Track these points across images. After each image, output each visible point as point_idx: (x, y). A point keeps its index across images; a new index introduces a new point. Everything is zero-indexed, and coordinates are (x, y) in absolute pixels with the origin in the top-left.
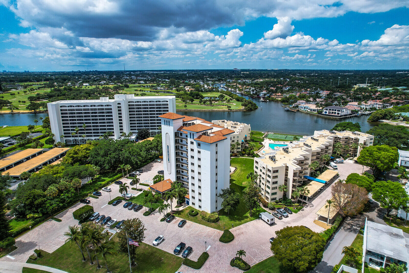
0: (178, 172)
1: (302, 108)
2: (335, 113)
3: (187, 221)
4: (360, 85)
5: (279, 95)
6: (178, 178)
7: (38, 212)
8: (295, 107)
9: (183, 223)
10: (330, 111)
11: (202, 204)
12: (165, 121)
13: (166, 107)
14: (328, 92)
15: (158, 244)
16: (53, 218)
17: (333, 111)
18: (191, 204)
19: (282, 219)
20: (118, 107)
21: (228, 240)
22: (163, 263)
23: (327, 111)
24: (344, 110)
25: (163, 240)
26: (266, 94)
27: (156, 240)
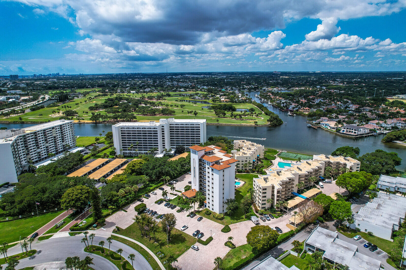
0: (200, 185)
1: (323, 125)
2: (352, 132)
3: (203, 218)
4: (400, 95)
5: (306, 110)
6: (200, 189)
7: (114, 205)
8: (318, 123)
9: (200, 219)
10: (347, 130)
11: (214, 208)
12: (193, 151)
13: (198, 129)
14: (358, 106)
15: (184, 230)
16: (122, 210)
17: (350, 130)
18: (207, 207)
19: (265, 221)
20: (162, 129)
21: (226, 231)
22: (186, 240)
23: (345, 130)
24: (361, 129)
25: (187, 228)
26: (294, 107)
27: (183, 227)
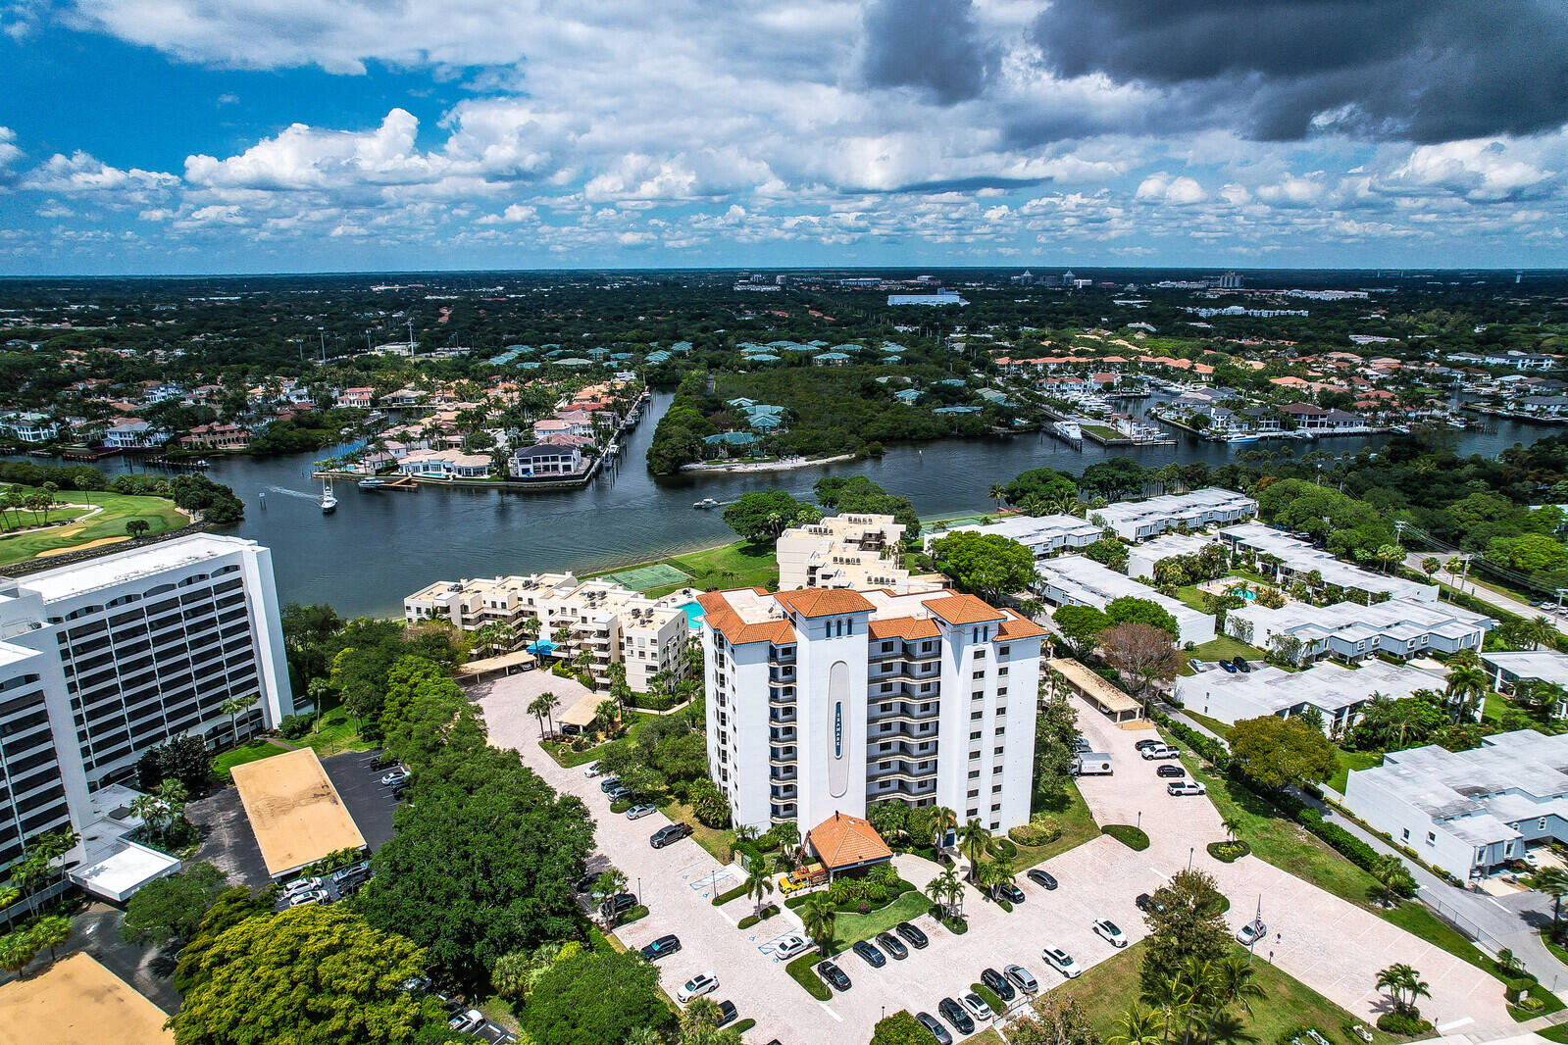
1: (417, 469)
2: (555, 468)
5: (230, 432)
12: (828, 625)
13: (232, 592)
